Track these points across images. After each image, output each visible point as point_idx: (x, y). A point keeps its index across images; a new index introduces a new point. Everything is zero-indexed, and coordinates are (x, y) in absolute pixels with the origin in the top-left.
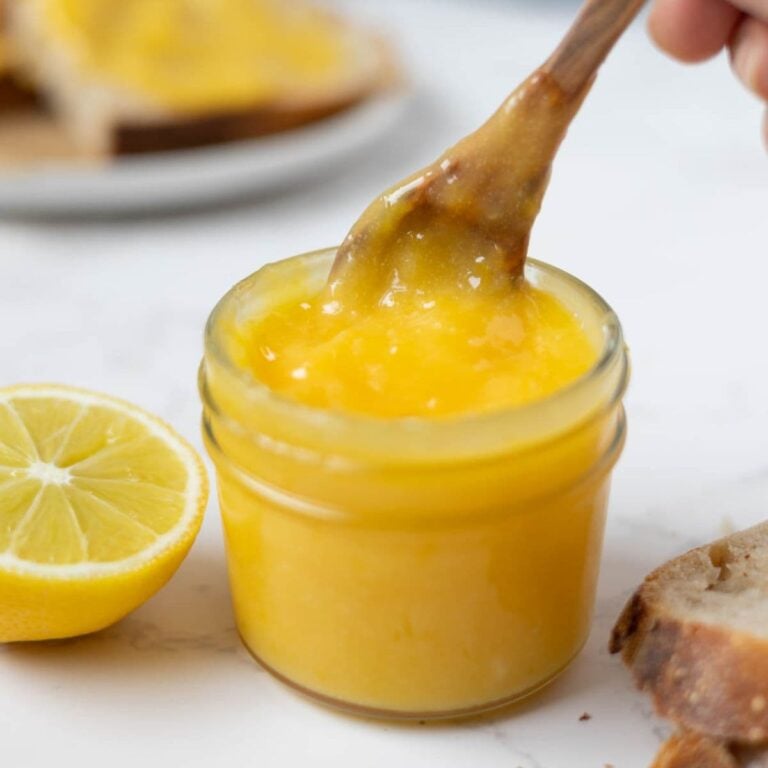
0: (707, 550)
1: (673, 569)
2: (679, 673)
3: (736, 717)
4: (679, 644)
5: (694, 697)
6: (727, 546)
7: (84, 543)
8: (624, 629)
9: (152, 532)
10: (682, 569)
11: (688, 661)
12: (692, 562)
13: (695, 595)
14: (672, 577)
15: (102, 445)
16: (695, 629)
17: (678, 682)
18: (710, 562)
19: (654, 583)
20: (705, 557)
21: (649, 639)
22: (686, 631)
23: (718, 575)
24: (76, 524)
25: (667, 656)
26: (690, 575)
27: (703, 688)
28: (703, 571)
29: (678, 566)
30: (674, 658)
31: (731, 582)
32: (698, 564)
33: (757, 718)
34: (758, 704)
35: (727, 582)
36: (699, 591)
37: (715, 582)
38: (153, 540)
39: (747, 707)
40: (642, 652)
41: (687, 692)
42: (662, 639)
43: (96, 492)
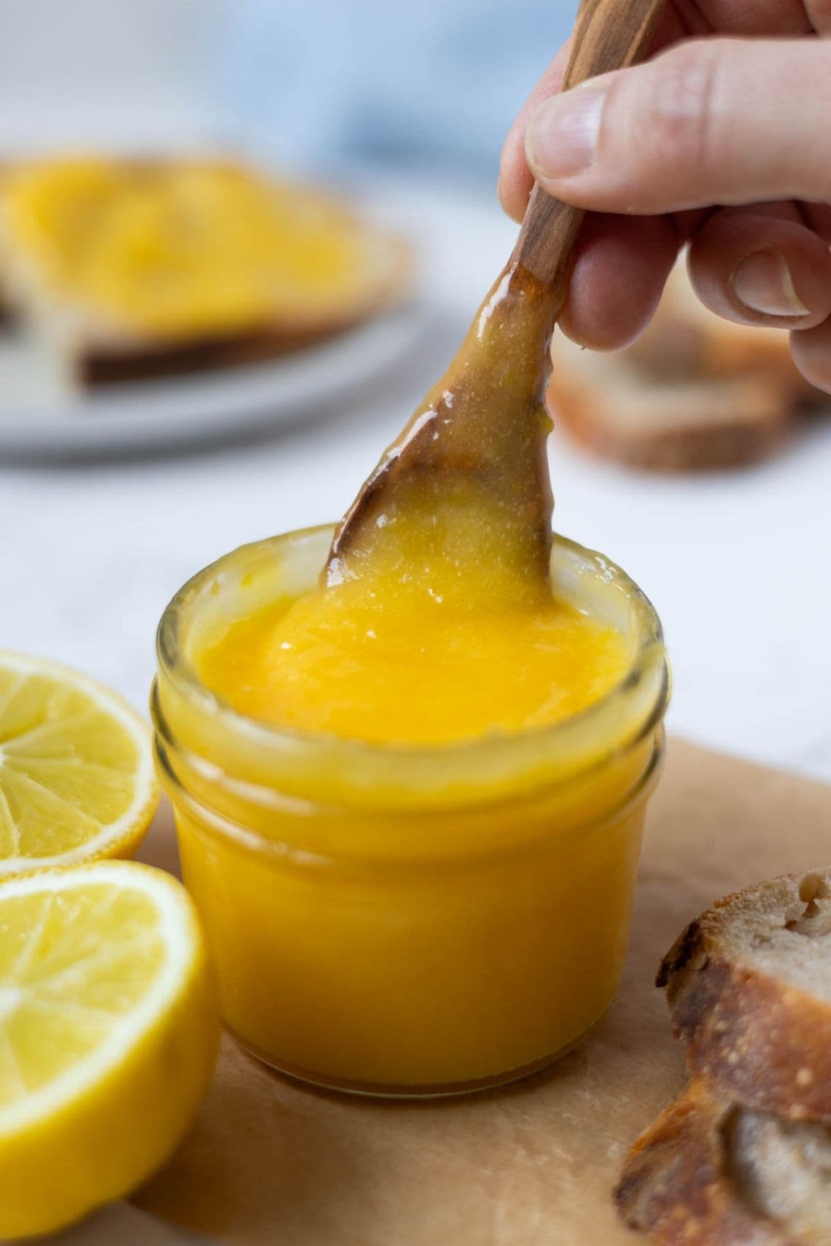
0: (799, 880)
1: (751, 897)
2: (721, 1026)
3: (776, 1090)
4: (726, 993)
5: (733, 1058)
6: (824, 878)
7: (15, 835)
8: (673, 960)
9: (96, 822)
10: (762, 897)
11: (731, 1013)
12: (776, 891)
13: (766, 932)
14: (747, 906)
15: (39, 720)
16: (747, 976)
17: (718, 1036)
18: (797, 895)
19: (721, 911)
20: (794, 888)
21: (695, 978)
22: (736, 978)
23: (803, 911)
24: (8, 812)
25: (712, 1001)
26: (769, 906)
27: (745, 1048)
28: (786, 905)
29: (757, 894)
30: (718, 1008)
31: (819, 921)
32: (783, 895)
33: (802, 1092)
34: (804, 1077)
35: (813, 920)
36: (772, 928)
37: (798, 918)
38: (96, 831)
39: (793, 1078)
40: (685, 993)
41: (725, 1052)
42: (708, 982)
43: (33, 775)
